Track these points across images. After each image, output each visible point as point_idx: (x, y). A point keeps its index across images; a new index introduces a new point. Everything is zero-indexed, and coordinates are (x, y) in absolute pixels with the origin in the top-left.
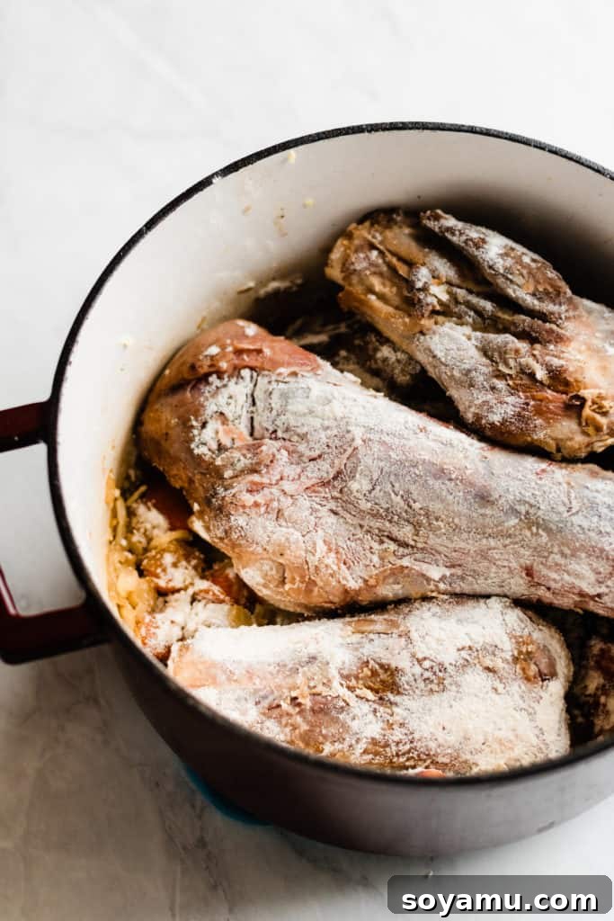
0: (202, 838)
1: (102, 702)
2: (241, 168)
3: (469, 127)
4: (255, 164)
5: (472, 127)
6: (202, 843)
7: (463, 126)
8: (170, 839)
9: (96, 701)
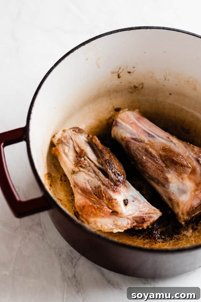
0: (75, 274)
1: (43, 226)
2: (86, 44)
3: (163, 27)
4: (90, 43)
5: (164, 27)
6: (74, 276)
7: (160, 27)
8: (63, 274)
9: (41, 225)
